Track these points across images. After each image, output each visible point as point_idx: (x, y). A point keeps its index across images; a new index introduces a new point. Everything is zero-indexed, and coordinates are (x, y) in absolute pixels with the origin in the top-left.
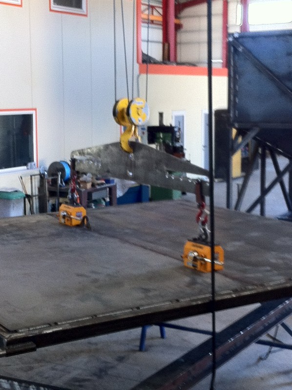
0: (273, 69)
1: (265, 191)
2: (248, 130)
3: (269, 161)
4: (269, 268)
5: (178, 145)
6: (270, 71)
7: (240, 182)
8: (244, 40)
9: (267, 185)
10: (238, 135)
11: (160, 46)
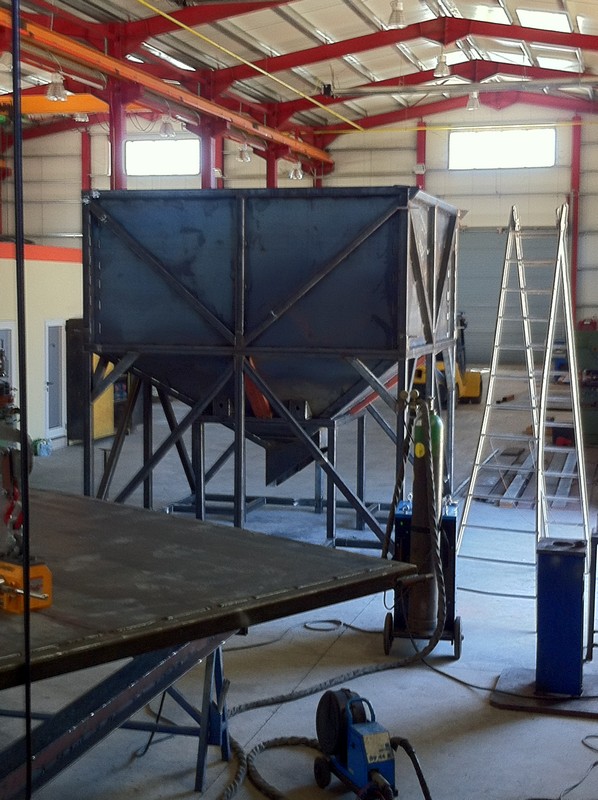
0: (159, 253)
1: (151, 460)
2: (120, 356)
3: (157, 409)
4: (131, 601)
6: (156, 259)
7: (108, 445)
8: (111, 203)
9: (155, 448)
10: (103, 364)
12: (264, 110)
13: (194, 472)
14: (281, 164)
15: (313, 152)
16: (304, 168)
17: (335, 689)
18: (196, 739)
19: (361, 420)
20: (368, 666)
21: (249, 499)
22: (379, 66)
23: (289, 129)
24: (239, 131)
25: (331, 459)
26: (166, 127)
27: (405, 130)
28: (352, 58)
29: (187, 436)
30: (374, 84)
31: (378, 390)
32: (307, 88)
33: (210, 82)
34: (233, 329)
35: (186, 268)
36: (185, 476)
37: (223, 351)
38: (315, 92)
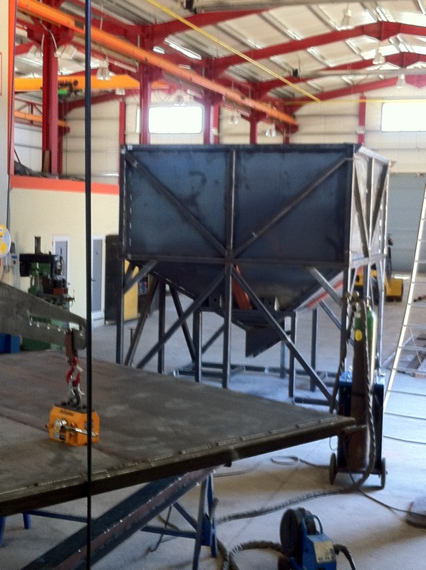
0: (174, 189)
1: (164, 337)
3: (169, 300)
5: (59, 278)
6: (172, 194)
7: (134, 325)
8: (140, 154)
9: (167, 328)
10: (131, 268)
11: (40, 152)
12: (249, 87)
13: (194, 346)
14: (261, 126)
15: (284, 117)
16: (278, 129)
17: (294, 507)
18: (193, 541)
19: (315, 312)
20: (317, 492)
21: (233, 367)
22: (333, 56)
23: (267, 101)
24: (231, 102)
25: (293, 339)
26: (179, 99)
27: (351, 102)
28: (314, 50)
29: (190, 321)
30: (329, 69)
31: (328, 290)
32: (281, 71)
33: (212, 67)
34: (225, 244)
35: (193, 200)
36: (188, 349)
37: (217, 261)
38: (286, 74)
